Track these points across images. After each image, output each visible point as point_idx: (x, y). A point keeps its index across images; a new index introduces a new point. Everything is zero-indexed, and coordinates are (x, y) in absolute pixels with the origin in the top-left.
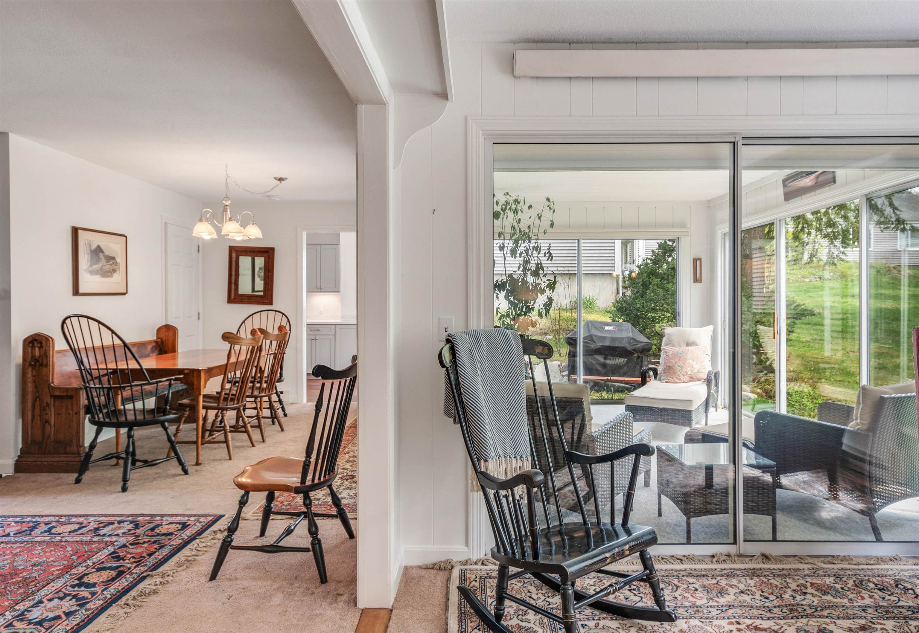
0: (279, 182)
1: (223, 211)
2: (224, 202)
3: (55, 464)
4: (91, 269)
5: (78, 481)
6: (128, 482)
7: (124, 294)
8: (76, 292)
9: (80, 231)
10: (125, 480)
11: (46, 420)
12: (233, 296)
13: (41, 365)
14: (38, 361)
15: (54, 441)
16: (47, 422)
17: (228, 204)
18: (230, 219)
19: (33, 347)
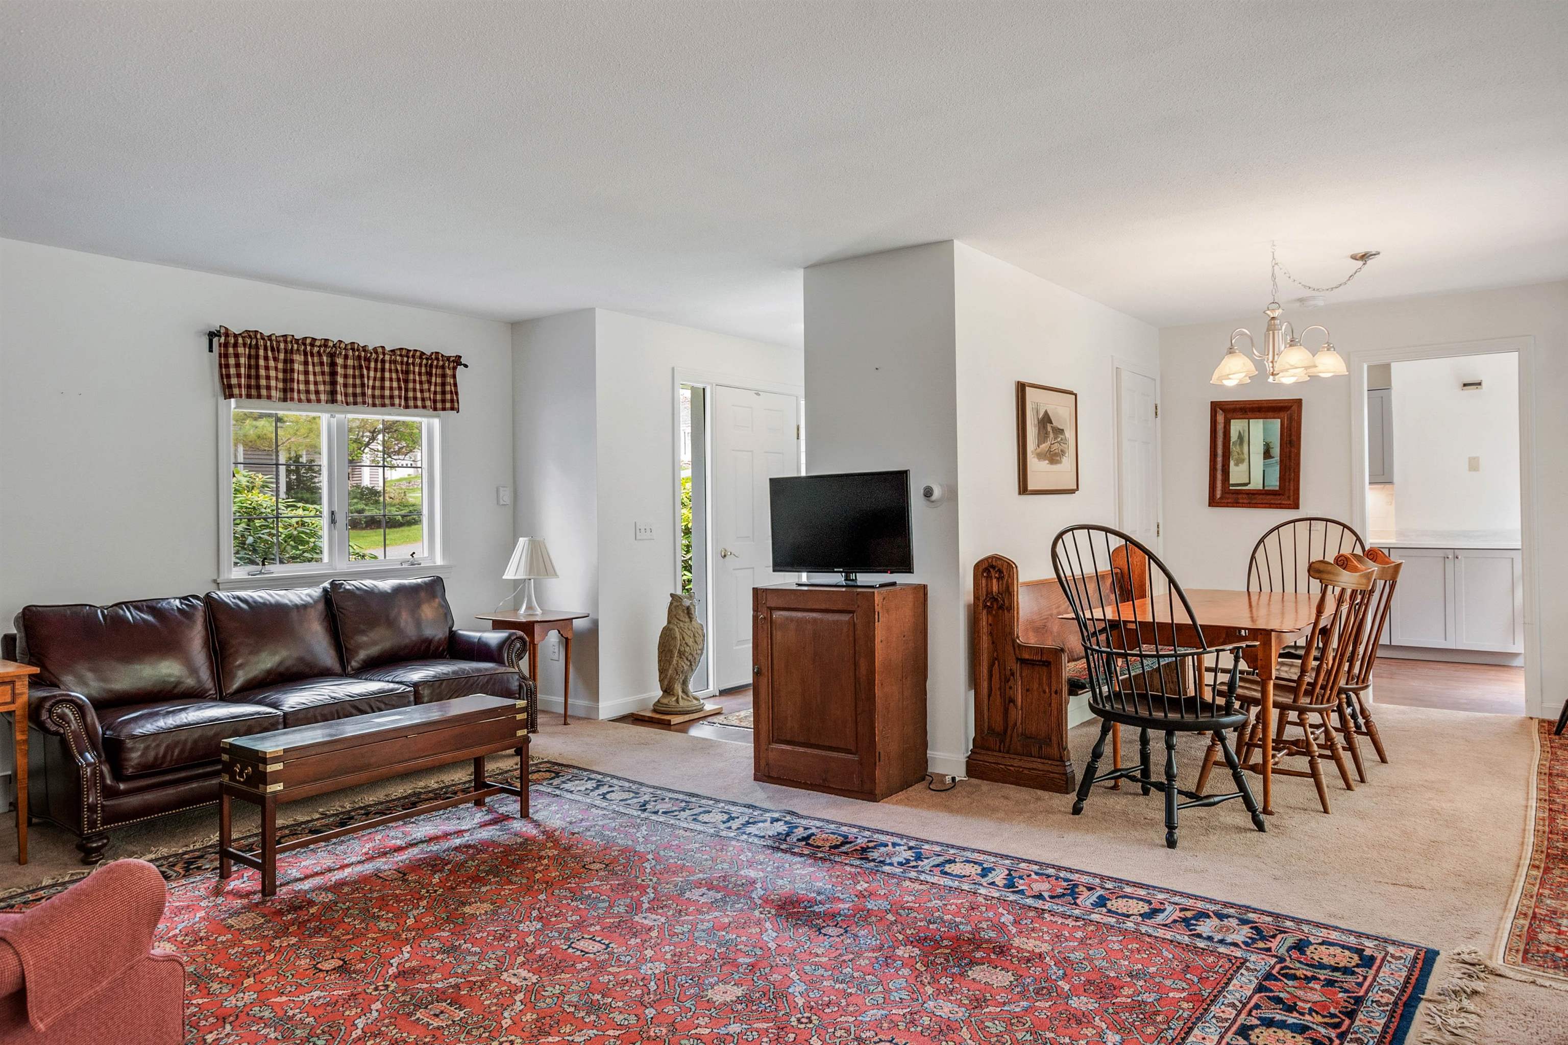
0: (1361, 263)
1: (1268, 330)
2: (1268, 312)
3: (1026, 772)
4: (1039, 450)
5: (1077, 810)
6: (1176, 831)
7: (1072, 492)
8: (1023, 489)
9: (1027, 388)
10: (1170, 825)
11: (1010, 698)
12: (1218, 494)
13: (1001, 607)
14: (996, 600)
15: (1022, 734)
16: (1012, 701)
17: (1276, 315)
18: (1293, 343)
19: (989, 577)
